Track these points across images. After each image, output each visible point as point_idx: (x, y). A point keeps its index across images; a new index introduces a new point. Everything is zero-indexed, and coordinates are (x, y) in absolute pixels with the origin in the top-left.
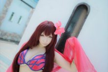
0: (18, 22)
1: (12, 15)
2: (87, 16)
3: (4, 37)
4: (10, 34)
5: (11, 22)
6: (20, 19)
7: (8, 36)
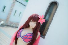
0: (19, 16)
1: (16, 12)
2: (57, 8)
3: (11, 25)
4: (15, 23)
5: (15, 16)
6: (20, 14)
7: (13, 24)
